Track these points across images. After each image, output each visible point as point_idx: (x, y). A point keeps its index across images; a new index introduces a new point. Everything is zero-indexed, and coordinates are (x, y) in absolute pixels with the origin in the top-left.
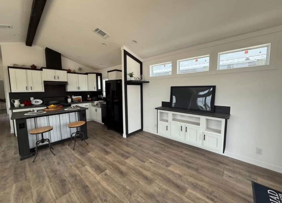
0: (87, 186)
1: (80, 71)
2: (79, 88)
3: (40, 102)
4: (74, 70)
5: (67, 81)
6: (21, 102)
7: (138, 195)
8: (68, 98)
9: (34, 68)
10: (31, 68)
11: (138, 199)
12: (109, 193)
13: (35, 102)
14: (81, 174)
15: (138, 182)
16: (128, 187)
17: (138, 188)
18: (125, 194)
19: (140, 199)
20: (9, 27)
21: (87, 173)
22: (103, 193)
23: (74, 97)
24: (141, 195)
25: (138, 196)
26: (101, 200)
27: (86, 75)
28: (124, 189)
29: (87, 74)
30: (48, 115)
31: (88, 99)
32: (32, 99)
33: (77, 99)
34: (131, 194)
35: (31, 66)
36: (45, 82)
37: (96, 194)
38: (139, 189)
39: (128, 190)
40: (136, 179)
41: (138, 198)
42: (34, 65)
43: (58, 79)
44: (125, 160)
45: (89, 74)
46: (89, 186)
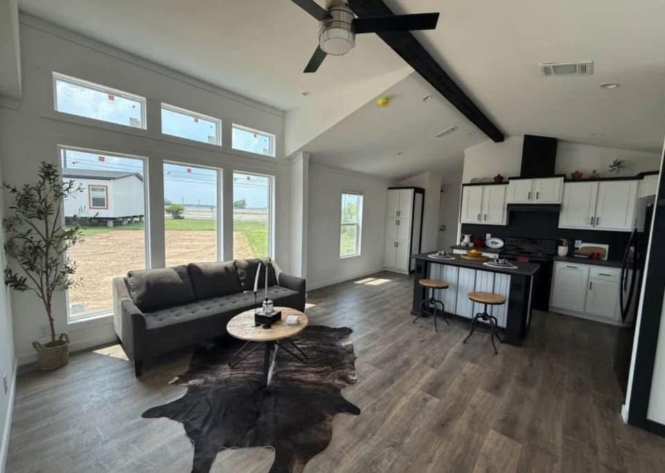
0: (393, 383)
1: (616, 172)
2: (594, 220)
3: (500, 243)
4: (595, 171)
5: (559, 202)
6: (472, 240)
7: (396, 461)
8: (562, 245)
9: (499, 180)
10: (493, 181)
11: (385, 460)
12: (389, 412)
13: (492, 243)
14: (413, 369)
15: (430, 461)
16: (408, 440)
17: (412, 460)
18: (392, 435)
19: (386, 465)
20: (453, 129)
21: (418, 375)
22: (386, 404)
23: (580, 245)
24: (397, 465)
25: (393, 461)
26: (374, 404)
28: (401, 433)
30: (459, 266)
32: (488, 236)
33: (589, 252)
34: (393, 446)
35: (494, 178)
36: (509, 205)
37: (382, 395)
38: (410, 464)
39: (402, 442)
40: (437, 456)
41: (389, 461)
42: (499, 175)
43: (537, 198)
44: (494, 429)
46: (394, 385)
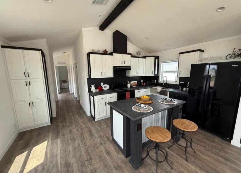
1: (138, 55)
2: (139, 73)
3: (108, 87)
4: (134, 54)
5: (130, 66)
8: (128, 83)
9: (105, 53)
10: (103, 53)
13: (105, 87)
23: (132, 82)
27: (144, 59)
29: (145, 57)
31: (142, 84)
32: (102, 84)
33: (134, 84)
35: (104, 52)
36: (114, 67)
42: (105, 50)
43: (124, 63)
45: (147, 58)
